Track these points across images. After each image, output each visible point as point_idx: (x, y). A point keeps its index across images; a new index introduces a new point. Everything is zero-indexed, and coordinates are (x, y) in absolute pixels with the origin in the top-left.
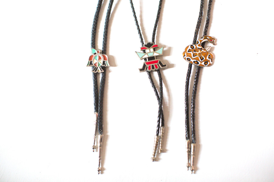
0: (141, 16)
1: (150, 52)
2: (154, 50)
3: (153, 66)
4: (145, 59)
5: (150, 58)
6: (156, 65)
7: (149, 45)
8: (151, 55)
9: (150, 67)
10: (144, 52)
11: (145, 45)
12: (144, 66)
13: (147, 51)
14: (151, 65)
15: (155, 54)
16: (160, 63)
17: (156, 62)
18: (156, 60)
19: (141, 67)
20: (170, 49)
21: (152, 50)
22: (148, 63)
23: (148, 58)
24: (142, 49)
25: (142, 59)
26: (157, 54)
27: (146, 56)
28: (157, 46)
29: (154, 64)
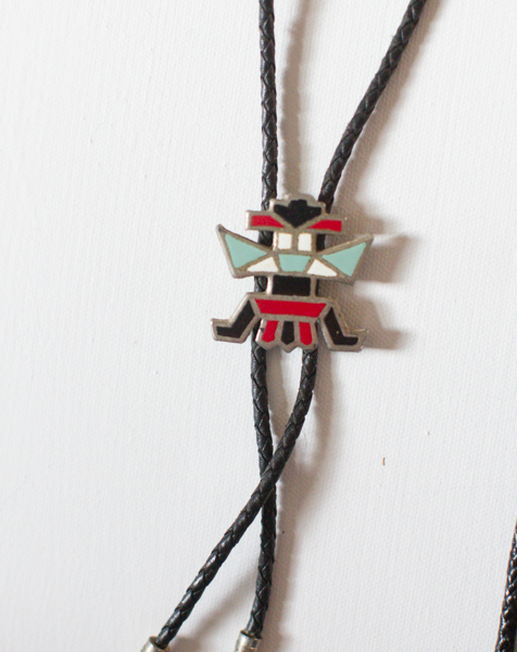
0: (299, 30)
1: (294, 250)
2: (319, 244)
3: (289, 326)
4: (261, 280)
5: (286, 283)
6: (305, 327)
7: (297, 213)
8: (293, 266)
9: (272, 325)
10: (266, 241)
11: (279, 209)
12: (246, 314)
13: (282, 240)
14: (282, 319)
15: (318, 269)
16: (331, 321)
17: (314, 310)
18: (312, 299)
19: (229, 314)
20: (402, 244)
21: (306, 241)
22: (266, 306)
23: (277, 278)
24: (257, 220)
25: (241, 273)
26: (328, 273)
27: (268, 266)
28: (336, 226)
29: (297, 319)
